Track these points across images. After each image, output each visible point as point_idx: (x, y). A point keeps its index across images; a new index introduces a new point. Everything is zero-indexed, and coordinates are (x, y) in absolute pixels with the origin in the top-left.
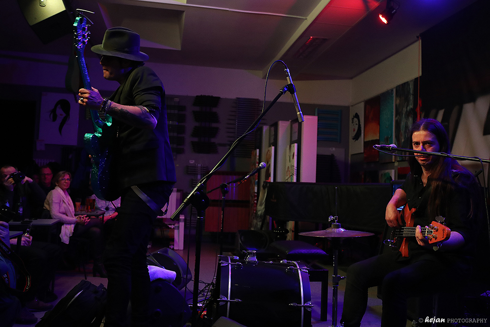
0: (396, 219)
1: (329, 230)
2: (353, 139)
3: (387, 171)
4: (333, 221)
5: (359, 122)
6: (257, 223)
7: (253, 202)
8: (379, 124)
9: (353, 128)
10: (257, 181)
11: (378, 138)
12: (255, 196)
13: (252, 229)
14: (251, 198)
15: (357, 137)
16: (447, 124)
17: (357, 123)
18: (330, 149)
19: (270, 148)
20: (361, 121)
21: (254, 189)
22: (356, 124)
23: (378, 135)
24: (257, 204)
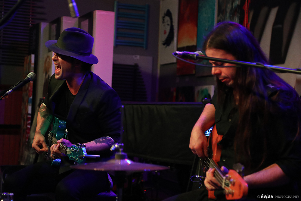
0: (202, 147)
1: (112, 162)
2: (164, 44)
3: (205, 87)
4: (116, 150)
5: (172, 22)
6: (28, 156)
7: (25, 127)
8: (197, 25)
9: (163, 29)
10: (31, 98)
11: (195, 44)
12: (28, 119)
13: (22, 164)
14: (22, 121)
15: (168, 42)
16: (280, 26)
17: (169, 23)
18: (134, 56)
19: (50, 53)
20: (174, 21)
21: (26, 108)
22: (168, 25)
23: (195, 39)
24: (30, 129)
